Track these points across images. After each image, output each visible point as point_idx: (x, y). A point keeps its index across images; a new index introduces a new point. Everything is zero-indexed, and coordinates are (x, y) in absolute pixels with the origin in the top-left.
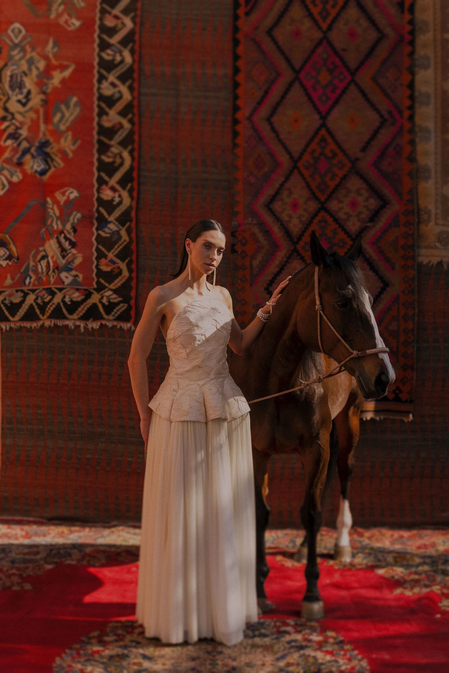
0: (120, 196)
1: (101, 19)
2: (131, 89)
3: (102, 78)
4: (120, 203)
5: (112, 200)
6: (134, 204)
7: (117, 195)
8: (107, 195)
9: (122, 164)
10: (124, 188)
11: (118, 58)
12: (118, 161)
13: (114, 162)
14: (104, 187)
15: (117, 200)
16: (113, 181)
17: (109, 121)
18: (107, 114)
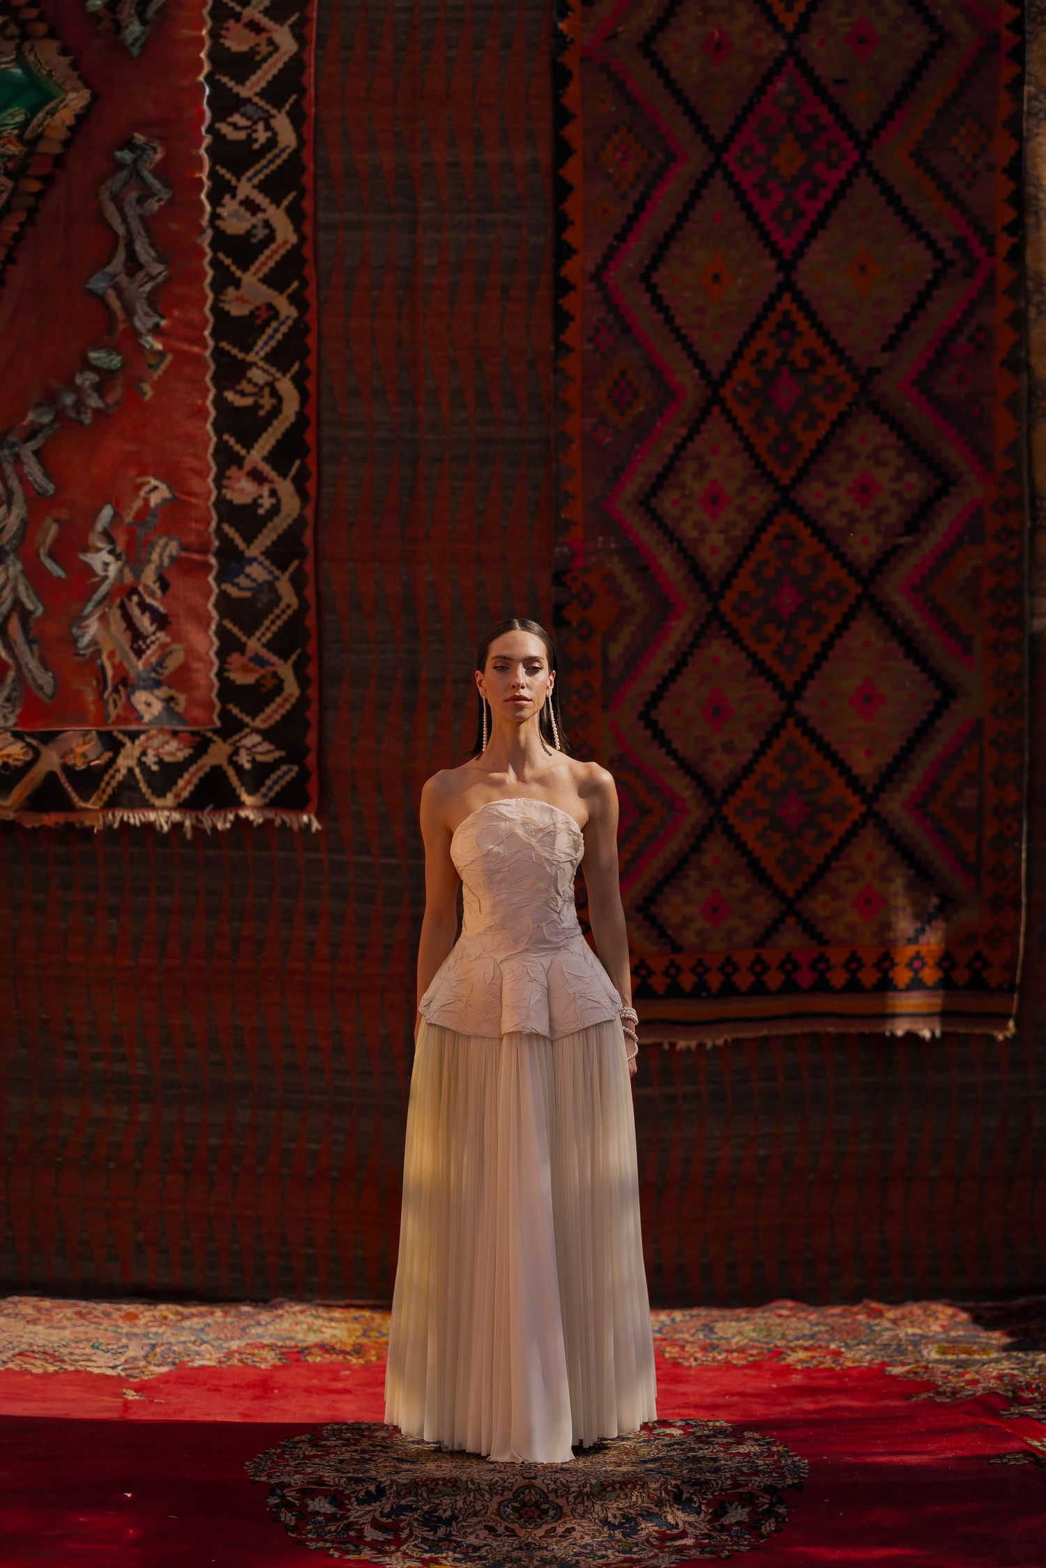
0: (273, 493)
1: (215, 35)
2: (295, 214)
3: (220, 190)
4: (275, 510)
5: (255, 504)
6: (309, 513)
7: (265, 491)
8: (242, 491)
9: (276, 411)
10: (283, 474)
11: (262, 136)
12: (267, 402)
13: (257, 406)
14: (233, 471)
15: (267, 502)
16: (256, 456)
17: (243, 300)
18: (237, 283)
